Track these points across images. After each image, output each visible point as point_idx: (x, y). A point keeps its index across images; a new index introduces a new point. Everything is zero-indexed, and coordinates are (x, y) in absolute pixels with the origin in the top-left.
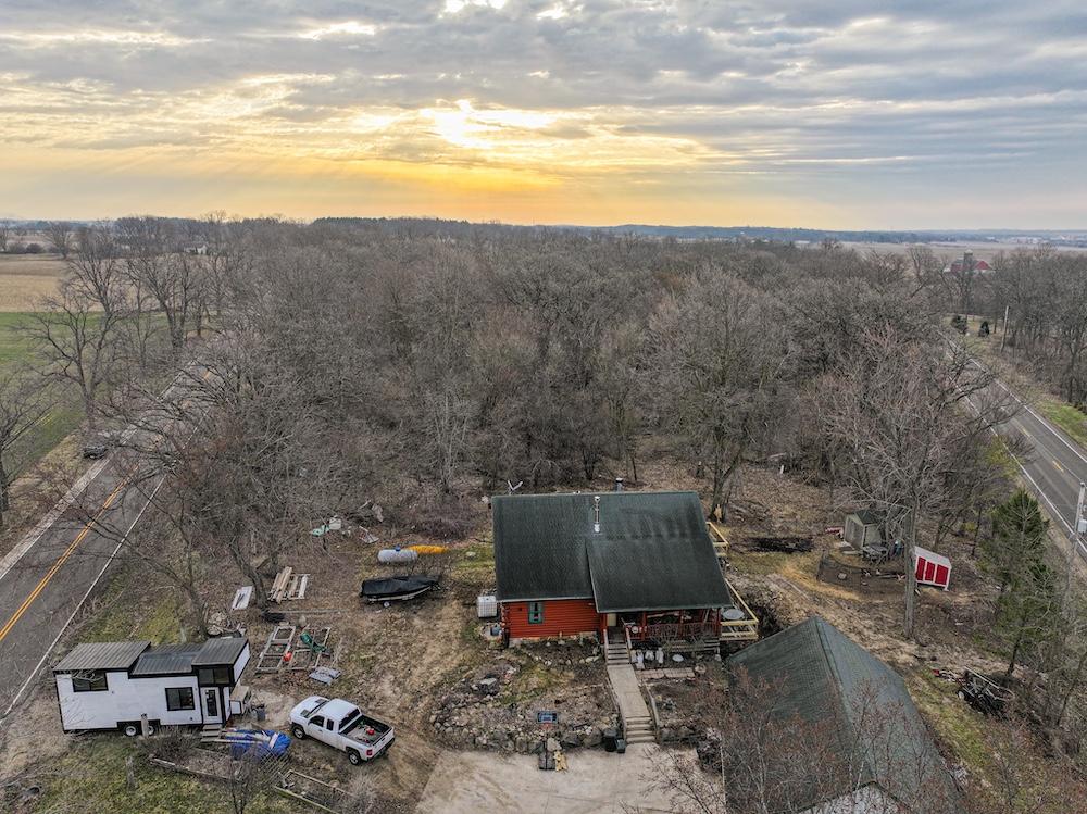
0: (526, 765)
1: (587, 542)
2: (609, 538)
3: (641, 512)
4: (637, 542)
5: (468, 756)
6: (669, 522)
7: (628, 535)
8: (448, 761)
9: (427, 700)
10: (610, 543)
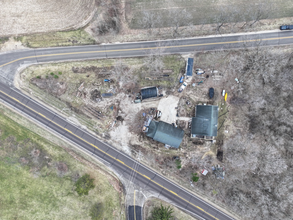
0: (177, 106)
1: (203, 118)
2: (204, 121)
3: (208, 127)
4: (203, 125)
5: (179, 100)
6: (205, 130)
7: (204, 124)
8: (178, 98)
9: (188, 96)
10: (203, 121)
